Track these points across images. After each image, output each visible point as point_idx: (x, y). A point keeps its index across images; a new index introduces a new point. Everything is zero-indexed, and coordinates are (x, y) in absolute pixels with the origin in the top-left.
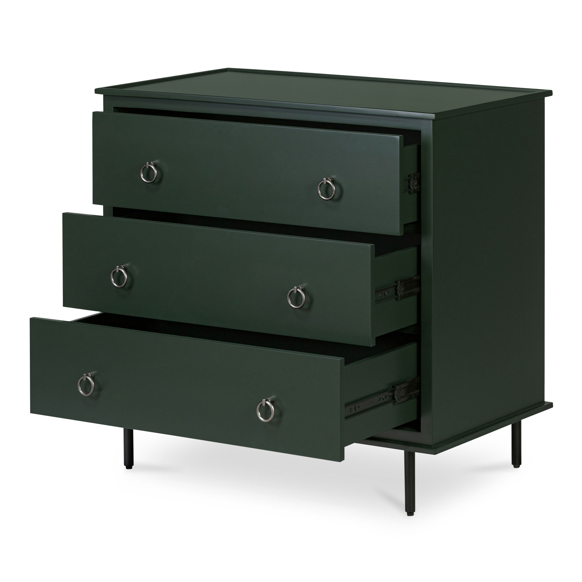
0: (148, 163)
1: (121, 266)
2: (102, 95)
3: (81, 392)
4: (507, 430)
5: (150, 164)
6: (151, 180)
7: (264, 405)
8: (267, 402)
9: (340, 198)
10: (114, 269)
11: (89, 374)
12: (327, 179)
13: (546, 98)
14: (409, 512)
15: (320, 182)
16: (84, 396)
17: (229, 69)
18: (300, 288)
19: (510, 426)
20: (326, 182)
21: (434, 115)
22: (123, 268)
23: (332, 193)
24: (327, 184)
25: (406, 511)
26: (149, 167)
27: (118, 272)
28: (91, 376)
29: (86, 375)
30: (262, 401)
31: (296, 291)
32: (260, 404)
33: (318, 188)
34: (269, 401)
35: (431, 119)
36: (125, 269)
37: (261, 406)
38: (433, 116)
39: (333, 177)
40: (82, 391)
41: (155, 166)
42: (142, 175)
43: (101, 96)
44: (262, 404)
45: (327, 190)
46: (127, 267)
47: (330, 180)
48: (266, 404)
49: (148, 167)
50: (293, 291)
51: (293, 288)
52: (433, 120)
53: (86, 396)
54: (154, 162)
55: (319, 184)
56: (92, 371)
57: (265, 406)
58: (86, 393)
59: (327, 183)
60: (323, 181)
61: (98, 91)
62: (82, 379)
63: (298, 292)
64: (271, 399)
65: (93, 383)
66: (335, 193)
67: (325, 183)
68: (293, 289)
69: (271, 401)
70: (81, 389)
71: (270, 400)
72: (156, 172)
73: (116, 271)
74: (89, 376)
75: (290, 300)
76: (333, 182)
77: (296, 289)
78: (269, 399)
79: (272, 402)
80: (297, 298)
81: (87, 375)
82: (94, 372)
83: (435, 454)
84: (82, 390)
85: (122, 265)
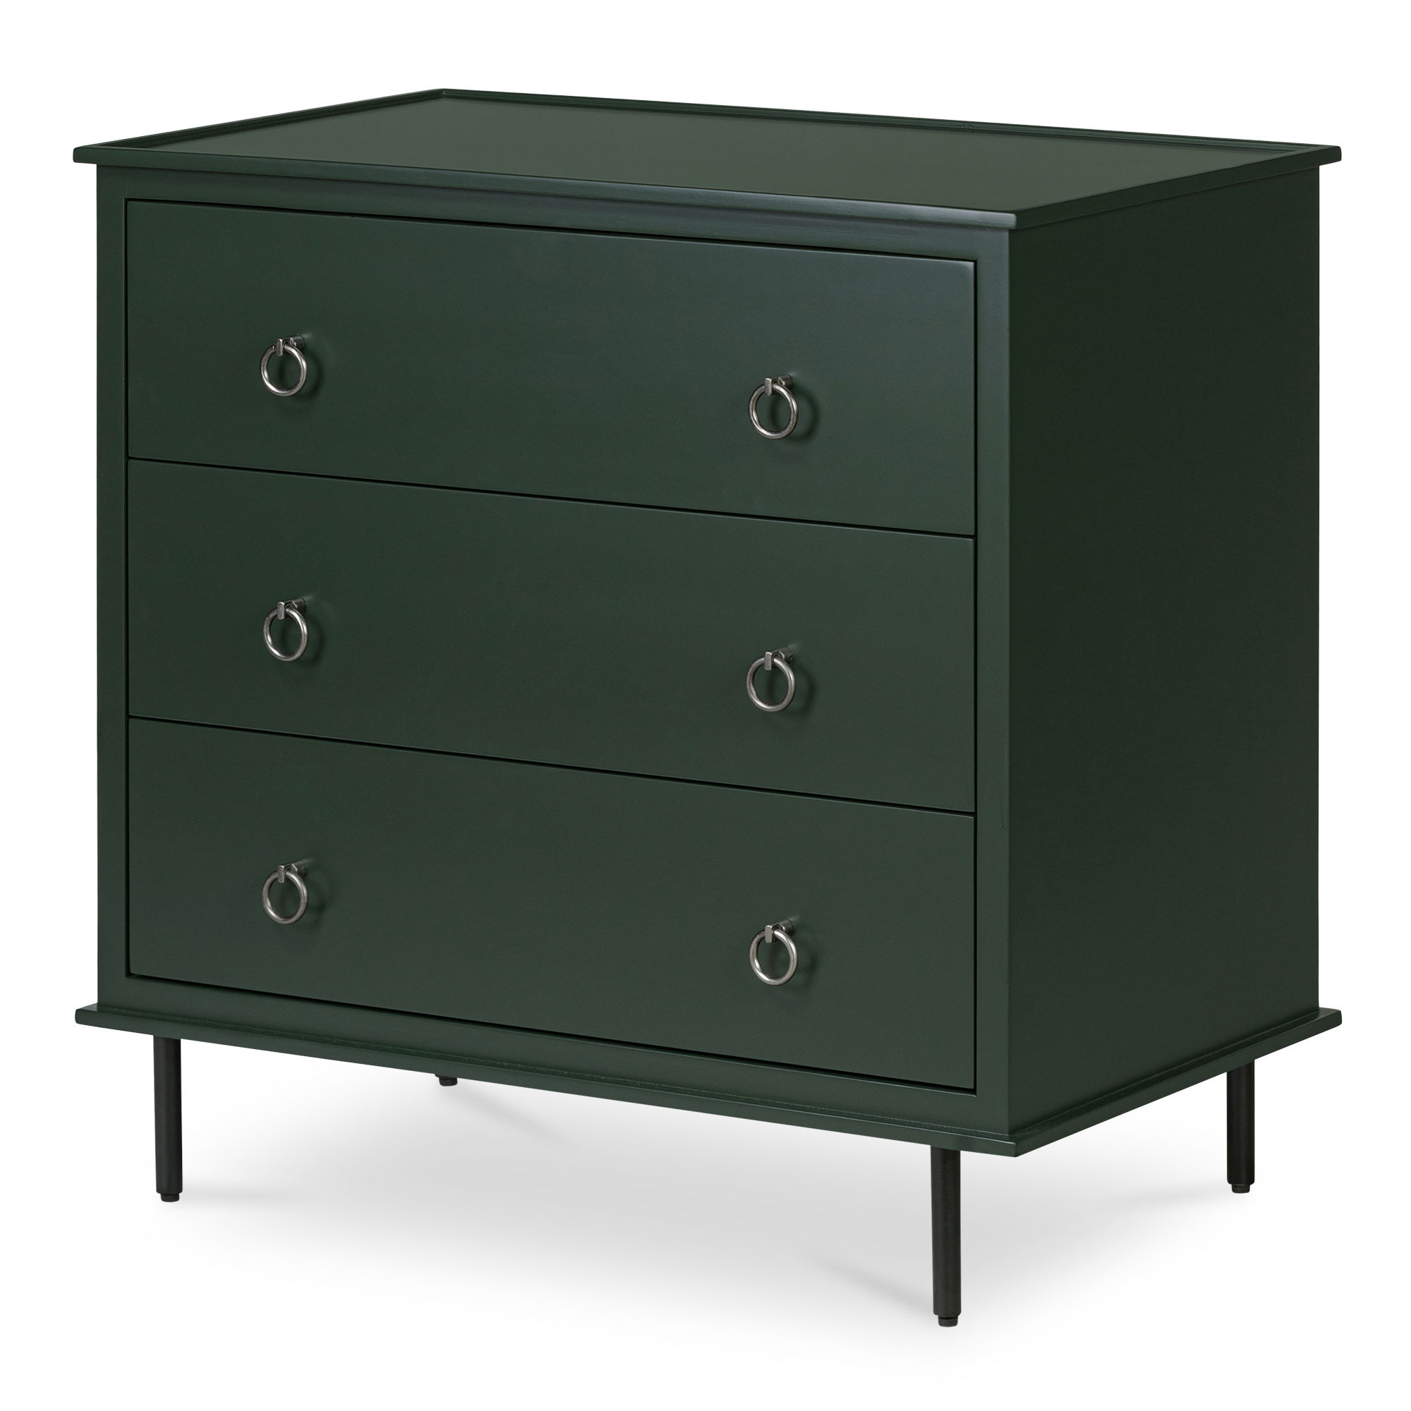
0: (281, 340)
1: (290, 603)
2: (94, 167)
3: (272, 913)
4: (1215, 1088)
5: (287, 342)
6: (289, 389)
7: (769, 940)
8: (777, 933)
9: (810, 433)
10: (271, 611)
11: (293, 865)
12: (774, 382)
13: (1322, 168)
14: (942, 1316)
15: (756, 390)
16: (281, 924)
17: (444, 92)
18: (781, 657)
19: (1224, 1076)
20: (773, 388)
21: (1012, 216)
22: (296, 606)
23: (790, 419)
24: (774, 396)
25: (936, 1312)
26: (285, 352)
27: (283, 618)
28: (299, 871)
29: (285, 868)
30: (764, 930)
31: (770, 664)
32: (758, 937)
33: (751, 408)
34: (782, 930)
35: (1005, 226)
36: (302, 610)
37: (759, 944)
38: (1010, 219)
39: (792, 374)
40: (273, 910)
41: (302, 348)
42: (265, 375)
43: (91, 169)
44: (764, 938)
45: (774, 412)
46: (307, 604)
47: (784, 383)
48: (775, 938)
49: (282, 353)
50: (762, 665)
51: (763, 656)
52: (1011, 231)
53: (285, 925)
54: (299, 338)
55: (752, 395)
56: (300, 859)
57: (773, 942)
58: (285, 918)
59: (775, 392)
60: (763, 387)
61: (82, 155)
62: (276, 879)
63: (775, 666)
64: (788, 924)
65: (305, 892)
66: (797, 418)
67: (770, 391)
68: (763, 659)
69: (786, 928)
70: (272, 905)
71: (784, 928)
72: (304, 364)
73: (279, 616)
74: (294, 872)
75: (755, 688)
76: (791, 388)
77: (770, 658)
78: (781, 924)
79: (790, 933)
80: (771, 684)
81: (288, 869)
82: (305, 861)
83: (1016, 1155)
84: (274, 908)
85: (294, 599)
